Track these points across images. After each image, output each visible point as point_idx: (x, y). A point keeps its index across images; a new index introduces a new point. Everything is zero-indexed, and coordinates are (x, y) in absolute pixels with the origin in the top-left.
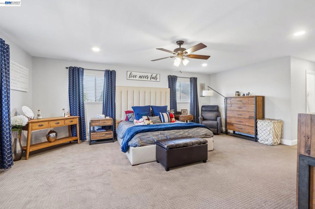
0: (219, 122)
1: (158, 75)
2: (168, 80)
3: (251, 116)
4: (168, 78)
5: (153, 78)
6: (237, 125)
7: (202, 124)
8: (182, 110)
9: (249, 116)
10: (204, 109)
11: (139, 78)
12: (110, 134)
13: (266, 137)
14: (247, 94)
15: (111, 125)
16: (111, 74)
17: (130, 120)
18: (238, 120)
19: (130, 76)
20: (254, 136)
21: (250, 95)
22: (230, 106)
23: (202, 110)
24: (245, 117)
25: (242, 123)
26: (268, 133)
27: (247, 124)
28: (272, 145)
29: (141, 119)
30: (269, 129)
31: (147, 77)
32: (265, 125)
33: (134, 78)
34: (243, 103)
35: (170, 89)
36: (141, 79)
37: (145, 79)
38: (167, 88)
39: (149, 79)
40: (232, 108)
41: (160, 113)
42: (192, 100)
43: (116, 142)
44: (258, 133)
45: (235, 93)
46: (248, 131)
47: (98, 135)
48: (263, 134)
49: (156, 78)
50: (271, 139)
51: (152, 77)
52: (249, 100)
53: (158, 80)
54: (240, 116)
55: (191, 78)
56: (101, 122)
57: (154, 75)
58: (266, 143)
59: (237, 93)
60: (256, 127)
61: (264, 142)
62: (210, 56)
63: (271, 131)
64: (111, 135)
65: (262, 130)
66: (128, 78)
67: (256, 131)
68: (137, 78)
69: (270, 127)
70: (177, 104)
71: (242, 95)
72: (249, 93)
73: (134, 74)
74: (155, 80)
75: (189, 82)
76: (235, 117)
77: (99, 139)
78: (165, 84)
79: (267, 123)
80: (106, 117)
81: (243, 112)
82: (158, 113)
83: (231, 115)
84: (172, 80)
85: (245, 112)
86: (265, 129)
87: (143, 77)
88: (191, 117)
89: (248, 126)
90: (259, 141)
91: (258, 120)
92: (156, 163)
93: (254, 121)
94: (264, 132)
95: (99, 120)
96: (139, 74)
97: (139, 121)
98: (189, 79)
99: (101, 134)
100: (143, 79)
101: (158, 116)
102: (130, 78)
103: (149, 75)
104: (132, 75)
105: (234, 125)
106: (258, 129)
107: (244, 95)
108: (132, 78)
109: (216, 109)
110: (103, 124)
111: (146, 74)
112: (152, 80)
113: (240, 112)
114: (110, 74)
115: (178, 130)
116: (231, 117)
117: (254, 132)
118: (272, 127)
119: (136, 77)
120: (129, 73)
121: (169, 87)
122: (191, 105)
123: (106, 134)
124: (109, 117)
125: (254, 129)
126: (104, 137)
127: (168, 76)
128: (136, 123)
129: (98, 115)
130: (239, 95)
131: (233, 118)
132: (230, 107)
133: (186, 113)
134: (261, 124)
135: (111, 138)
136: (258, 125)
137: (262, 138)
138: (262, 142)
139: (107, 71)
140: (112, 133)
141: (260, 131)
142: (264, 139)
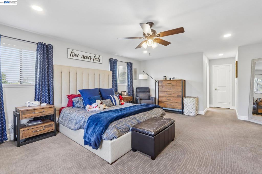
0: (154, 101)
1: (101, 57)
2: (110, 63)
3: (179, 95)
4: (110, 61)
5: (96, 59)
6: (167, 103)
7: (140, 104)
8: (121, 92)
9: (177, 95)
10: (138, 90)
11: (82, 58)
12: (51, 125)
13: (191, 111)
14: (173, 78)
15: (52, 114)
16: (47, 50)
17: (76, 105)
18: (168, 99)
19: (72, 55)
20: (181, 111)
21: (175, 79)
22: (162, 87)
23: (136, 92)
24: (174, 96)
25: (171, 101)
26: (192, 107)
27: (175, 101)
28: (195, 116)
29: (95, 104)
30: (193, 104)
31: (90, 58)
32: (189, 101)
33: (76, 58)
34: (172, 85)
35: (112, 72)
36: (84, 59)
37: (88, 60)
38: (108, 70)
39: (92, 60)
40: (163, 89)
41: (111, 96)
42: (129, 82)
43: (58, 135)
44: (184, 108)
45: (163, 77)
46: (176, 107)
47: (33, 130)
48: (188, 108)
49: (99, 60)
50: (194, 112)
51: (94, 59)
52: (177, 83)
53: (101, 62)
54: (170, 96)
55: (127, 63)
56: (37, 112)
57: (97, 57)
58: (191, 114)
59: (165, 78)
60: (183, 103)
61: (189, 114)
62: (170, 43)
63: (194, 106)
64: (52, 128)
65: (188, 105)
66: (69, 57)
67: (183, 106)
68: (80, 58)
69: (193, 103)
70: (118, 86)
71: (168, 79)
72: (174, 77)
73: (76, 52)
74: (98, 62)
75: (127, 66)
76: (166, 96)
77: (35, 135)
78: (107, 66)
79: (191, 100)
80: (42, 104)
81: (173, 93)
82: (108, 96)
83: (162, 95)
84: (113, 63)
85: (174, 92)
86: (190, 104)
87: (86, 57)
88: (131, 98)
89: (176, 103)
90: (185, 113)
91: (184, 98)
92: (132, 152)
93: (181, 99)
94: (189, 106)
95: (34, 109)
96: (81, 54)
97: (92, 106)
98: (126, 64)
99: (38, 128)
100: (85, 60)
101: (110, 99)
102: (72, 57)
103: (93, 56)
104: (74, 53)
105: (165, 103)
106: (184, 105)
107: (170, 79)
108: (74, 57)
109: (148, 90)
110: (40, 114)
111: (89, 55)
112: (95, 61)
113: (170, 92)
114: (45, 49)
115: (144, 113)
116: (162, 97)
117: (181, 107)
118: (195, 103)
119: (79, 56)
120: (70, 51)
121: (111, 70)
122: (128, 87)
123: (44, 127)
124: (46, 104)
125: (181, 105)
126: (41, 132)
127: (110, 59)
128: (89, 108)
129: (28, 102)
130: (166, 79)
131: (164, 97)
132: (161, 89)
133: (125, 95)
134: (186, 101)
135: (53, 130)
136: (184, 102)
137: (188, 111)
138: (188, 114)
139: (41, 44)
140: (54, 125)
141: (186, 106)
142: (189, 112)
